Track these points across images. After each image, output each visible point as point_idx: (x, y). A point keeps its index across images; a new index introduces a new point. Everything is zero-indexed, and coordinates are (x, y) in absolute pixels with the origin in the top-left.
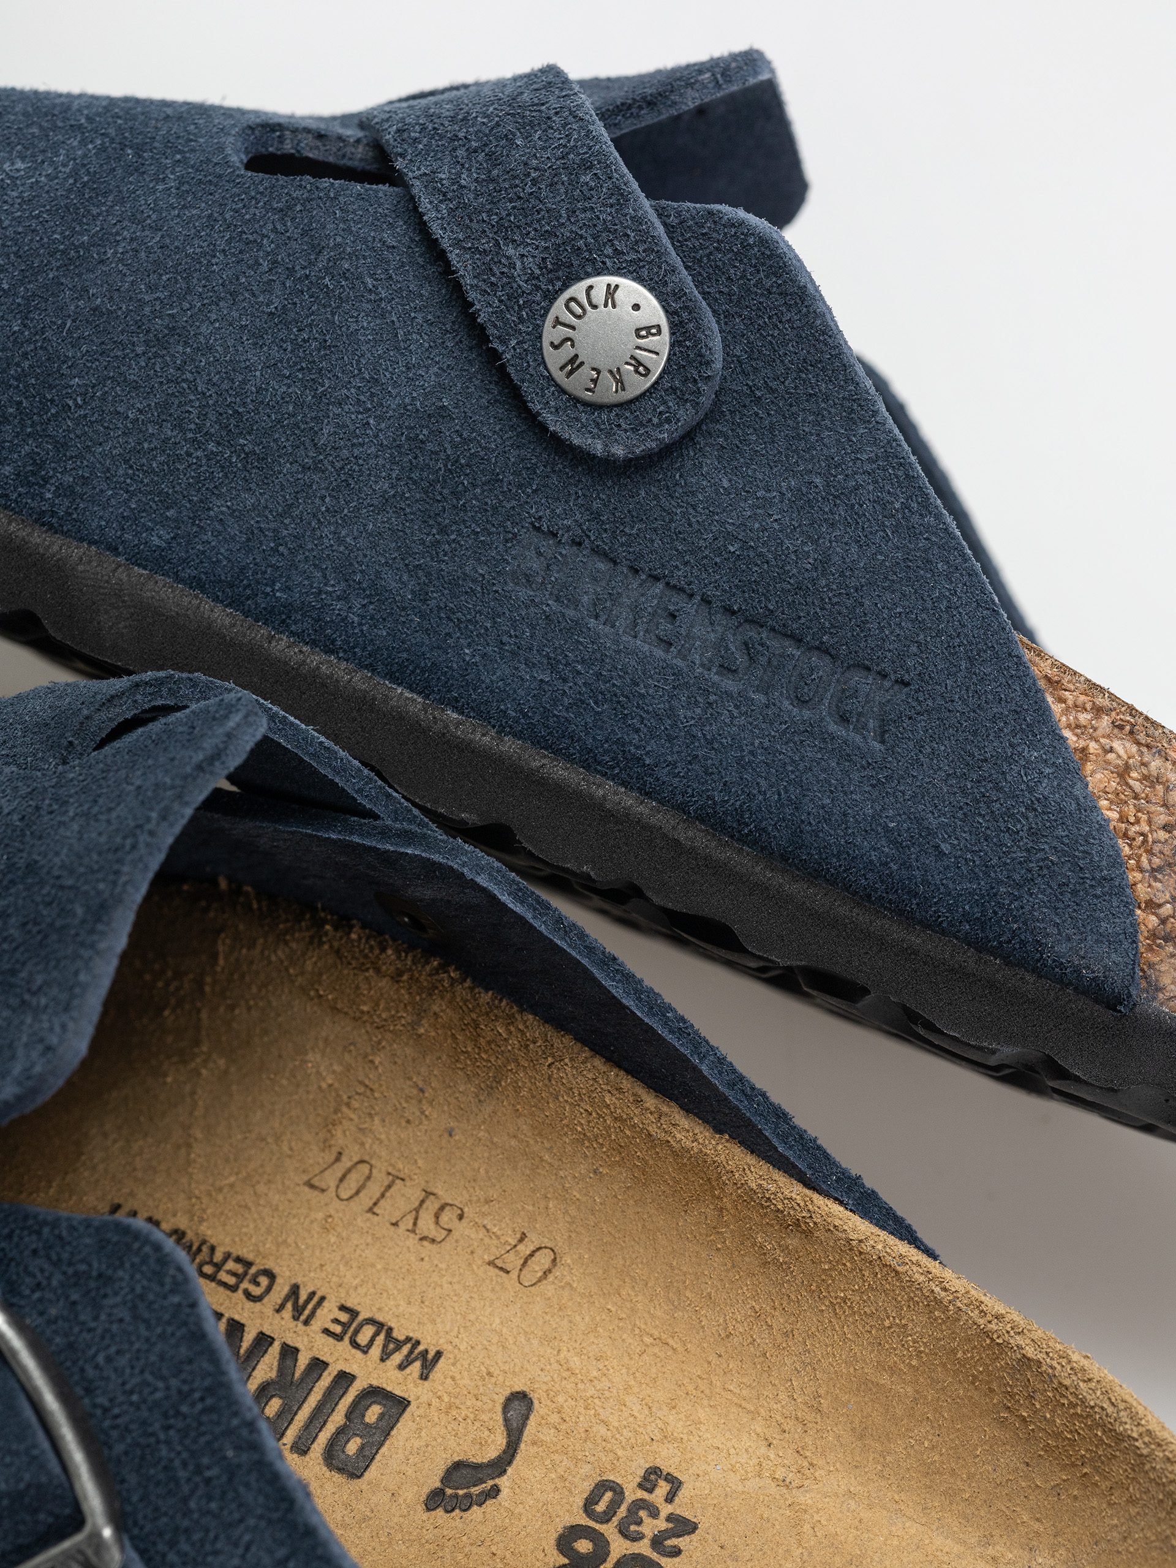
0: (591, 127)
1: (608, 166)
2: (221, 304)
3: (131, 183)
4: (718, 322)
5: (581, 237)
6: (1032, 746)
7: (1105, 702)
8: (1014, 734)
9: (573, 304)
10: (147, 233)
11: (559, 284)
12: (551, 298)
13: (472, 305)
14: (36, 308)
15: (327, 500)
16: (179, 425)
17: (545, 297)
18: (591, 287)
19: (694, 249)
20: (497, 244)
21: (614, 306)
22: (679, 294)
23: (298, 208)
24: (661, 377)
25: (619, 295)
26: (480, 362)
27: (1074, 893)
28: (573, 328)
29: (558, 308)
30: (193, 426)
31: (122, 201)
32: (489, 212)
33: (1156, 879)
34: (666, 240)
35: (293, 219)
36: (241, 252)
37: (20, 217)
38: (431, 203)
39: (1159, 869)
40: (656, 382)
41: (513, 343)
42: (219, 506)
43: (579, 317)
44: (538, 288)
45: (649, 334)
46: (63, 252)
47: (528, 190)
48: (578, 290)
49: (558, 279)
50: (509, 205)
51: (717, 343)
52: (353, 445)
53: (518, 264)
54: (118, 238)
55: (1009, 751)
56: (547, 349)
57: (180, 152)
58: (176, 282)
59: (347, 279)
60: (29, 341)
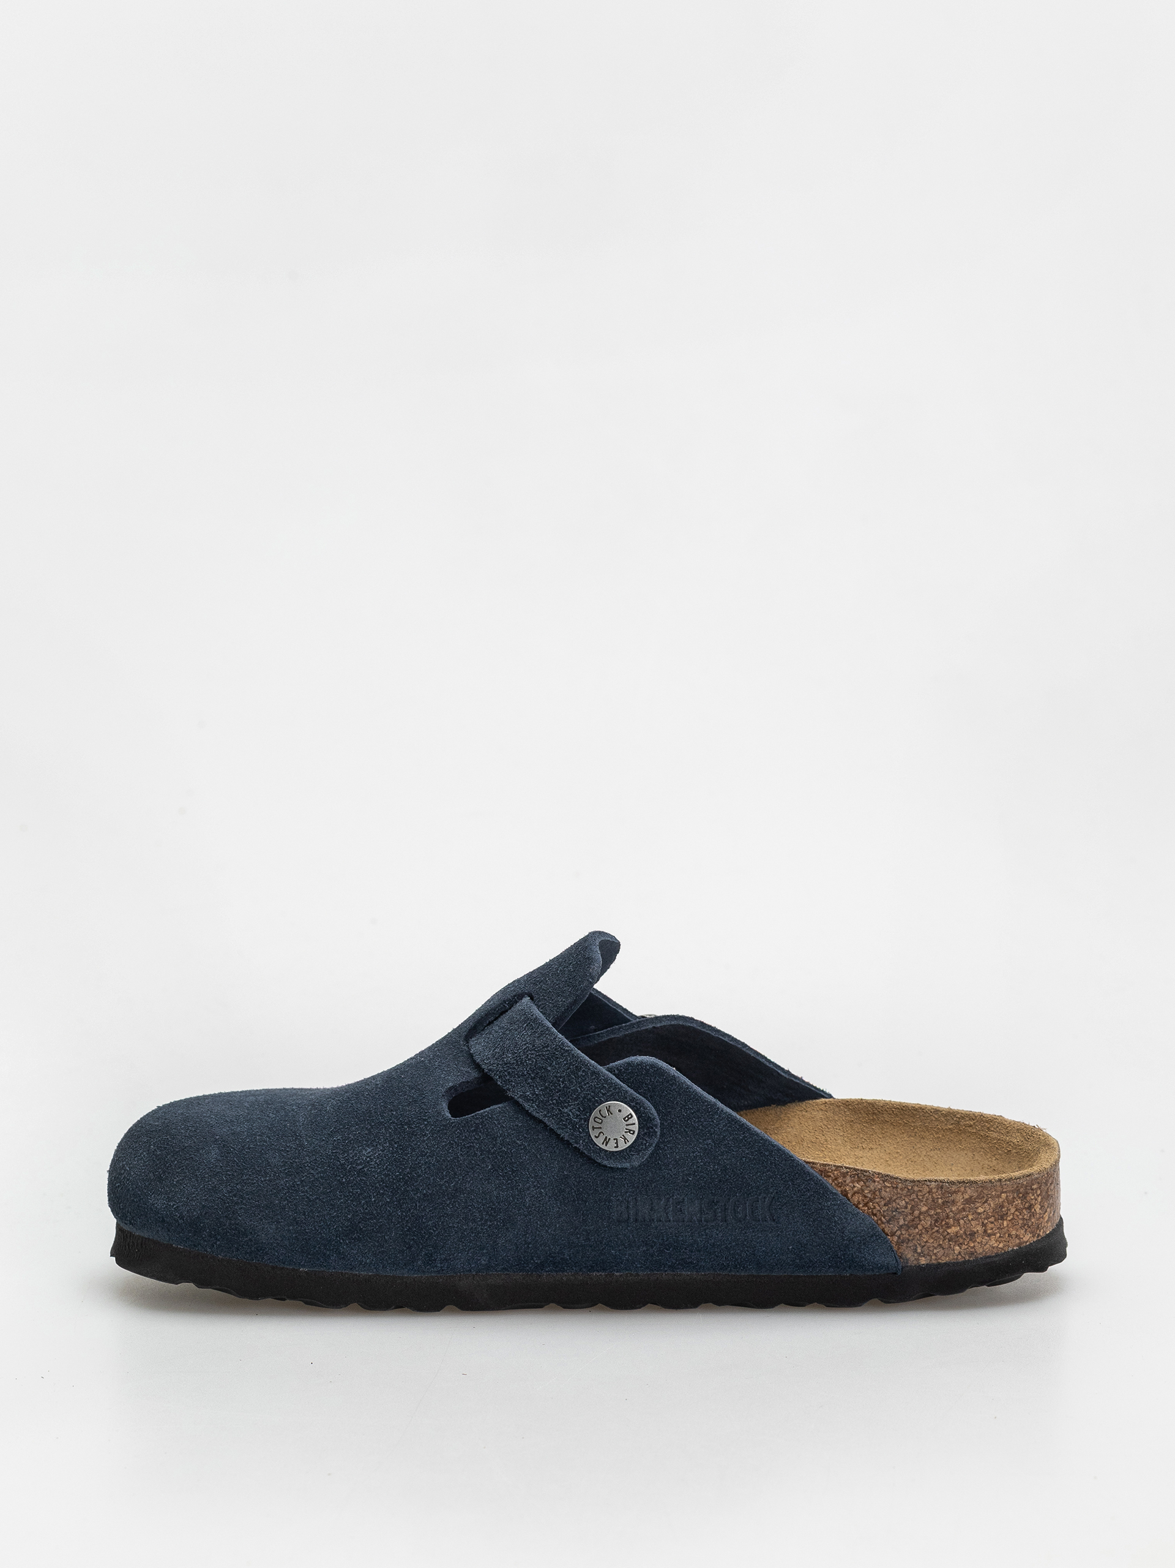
0: (573, 1052)
1: (586, 1065)
2: (469, 1174)
3: (413, 1141)
4: (649, 1101)
5: (589, 1094)
6: (827, 1201)
7: (845, 1170)
8: (818, 1199)
9: (596, 1119)
10: (430, 1158)
11: (588, 1114)
12: (587, 1120)
13: (560, 1135)
14: (403, 1203)
15: (539, 1222)
16: (474, 1221)
17: (585, 1121)
18: (600, 1111)
19: (628, 1079)
20: (560, 1110)
21: (612, 1114)
22: (633, 1099)
23: (481, 1126)
24: (639, 1131)
25: (612, 1109)
26: (571, 1152)
27: (864, 1244)
28: (601, 1128)
29: (591, 1123)
30: (479, 1219)
31: (413, 1150)
32: (552, 1100)
33: (890, 1224)
34: (618, 1081)
35: (480, 1132)
36: (468, 1152)
37: (380, 1171)
38: (529, 1105)
39: (890, 1220)
40: (638, 1133)
41: (581, 1142)
42: (501, 1241)
43: (601, 1123)
44: (581, 1119)
45: (629, 1119)
46: (403, 1178)
47: (562, 1086)
48: (595, 1113)
49: (587, 1113)
50: (558, 1094)
51: (653, 1111)
52: (540, 1201)
53: (570, 1113)
54: (420, 1165)
55: (820, 1206)
56: (595, 1140)
57: (425, 1120)
58: (450, 1173)
59: (510, 1145)
60: (406, 1216)
